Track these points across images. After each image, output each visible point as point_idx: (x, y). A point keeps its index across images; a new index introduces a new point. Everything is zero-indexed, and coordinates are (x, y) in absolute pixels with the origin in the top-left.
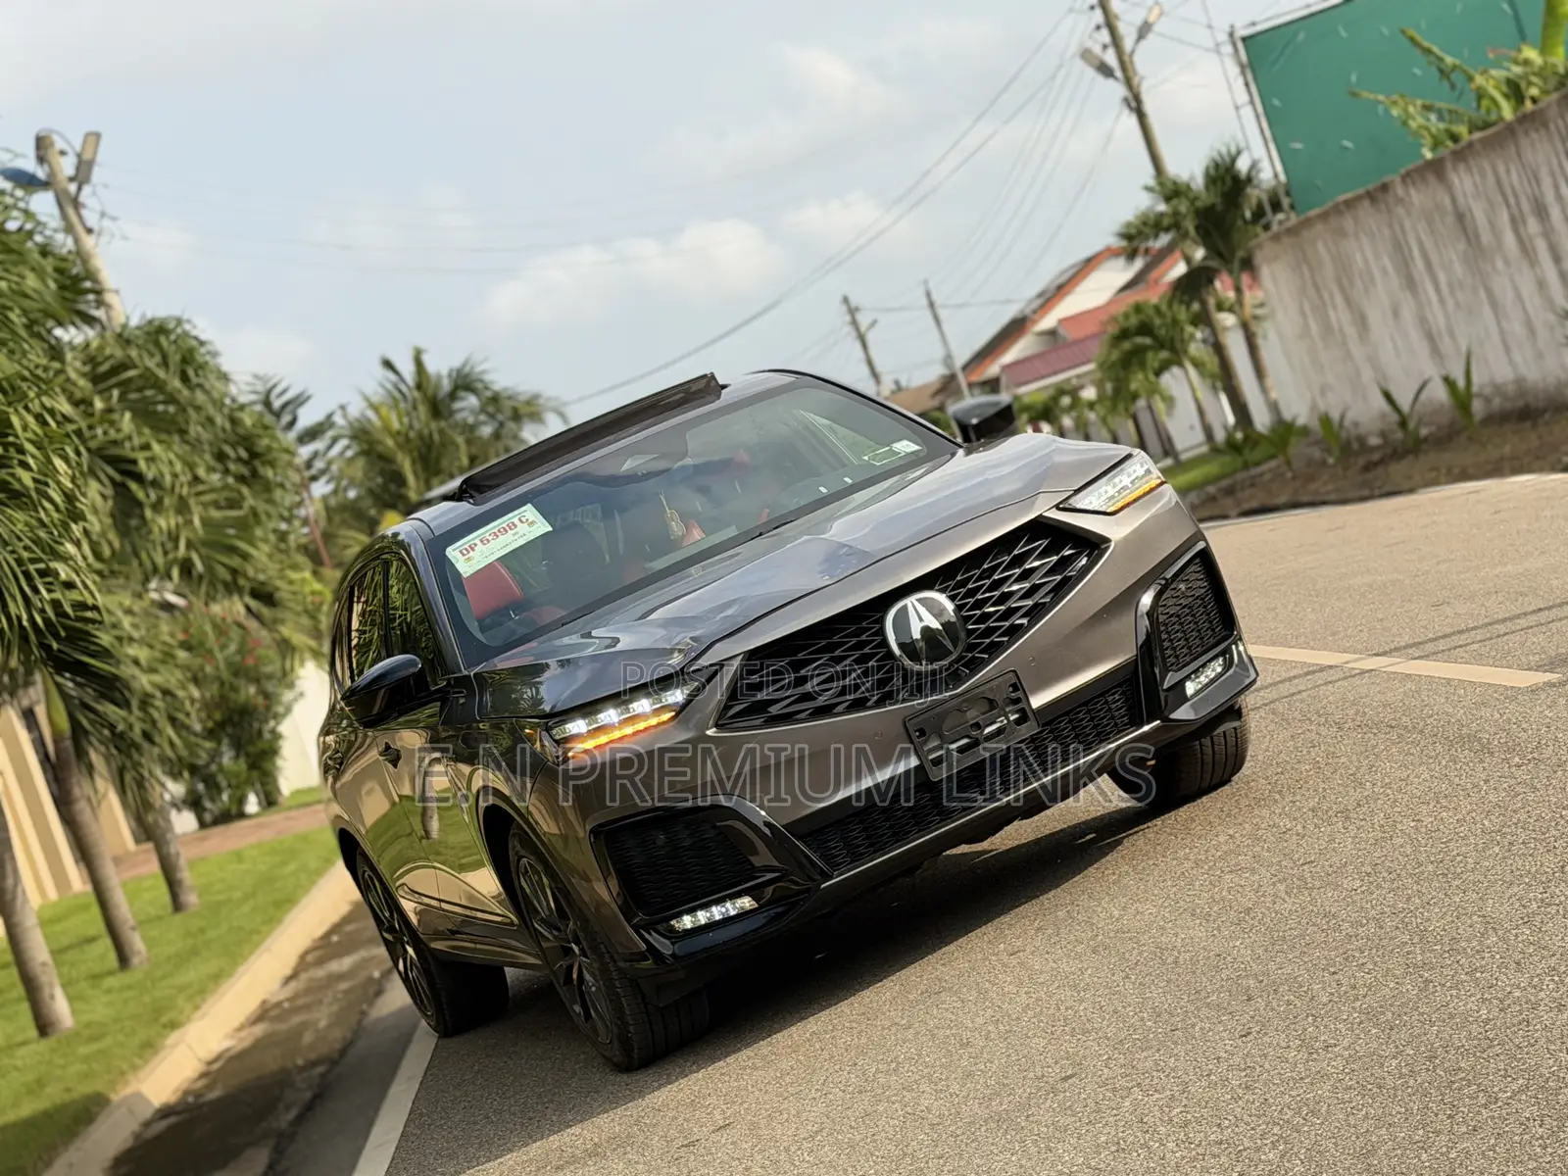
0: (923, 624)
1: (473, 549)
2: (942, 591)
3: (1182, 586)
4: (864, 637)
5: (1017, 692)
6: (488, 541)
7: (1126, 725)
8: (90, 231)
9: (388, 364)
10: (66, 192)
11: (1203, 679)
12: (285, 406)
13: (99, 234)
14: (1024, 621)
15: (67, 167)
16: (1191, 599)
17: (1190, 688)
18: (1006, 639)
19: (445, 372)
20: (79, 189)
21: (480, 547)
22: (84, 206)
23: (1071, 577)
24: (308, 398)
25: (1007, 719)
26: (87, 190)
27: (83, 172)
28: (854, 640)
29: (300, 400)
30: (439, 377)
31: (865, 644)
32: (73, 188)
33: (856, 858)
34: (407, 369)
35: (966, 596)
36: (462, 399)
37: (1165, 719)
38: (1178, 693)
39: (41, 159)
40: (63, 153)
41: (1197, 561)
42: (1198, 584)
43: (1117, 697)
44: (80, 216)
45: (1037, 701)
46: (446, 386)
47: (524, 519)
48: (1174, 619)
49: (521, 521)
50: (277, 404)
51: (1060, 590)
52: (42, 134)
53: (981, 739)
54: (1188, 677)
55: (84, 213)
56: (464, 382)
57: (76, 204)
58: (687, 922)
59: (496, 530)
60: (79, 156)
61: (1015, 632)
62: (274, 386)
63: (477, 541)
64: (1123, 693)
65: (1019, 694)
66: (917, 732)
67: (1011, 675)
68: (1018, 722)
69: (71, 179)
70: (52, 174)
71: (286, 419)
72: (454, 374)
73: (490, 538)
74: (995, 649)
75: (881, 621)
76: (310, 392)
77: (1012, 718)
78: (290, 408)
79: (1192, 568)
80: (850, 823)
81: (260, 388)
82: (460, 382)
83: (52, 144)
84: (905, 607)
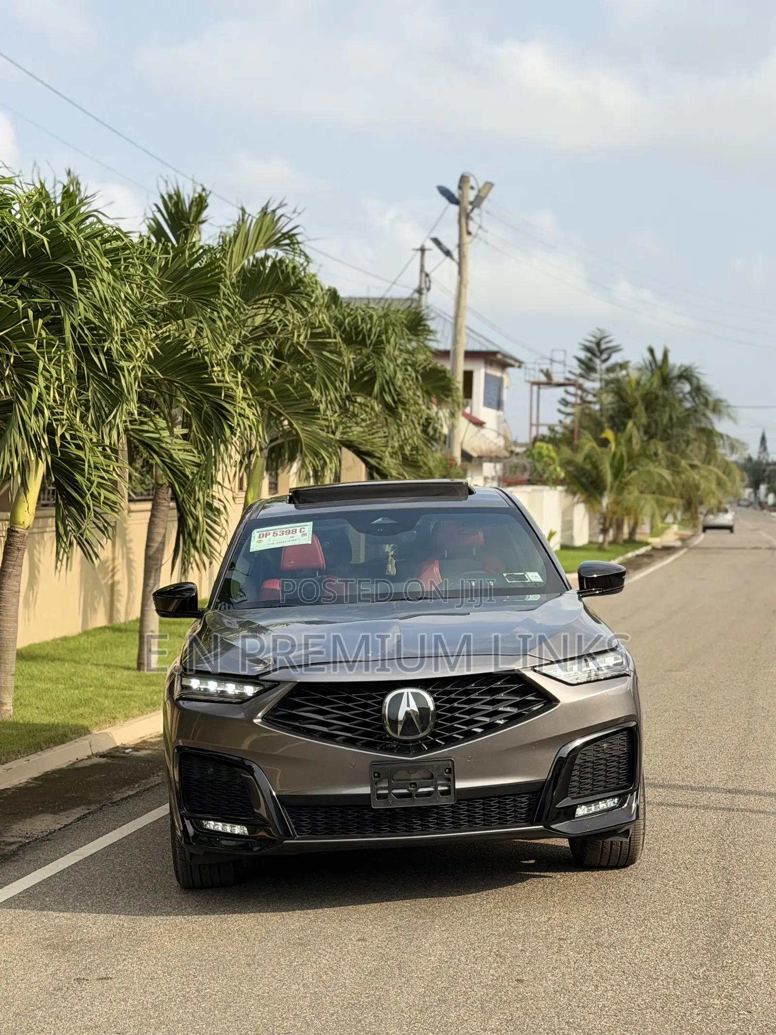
0: (409, 709)
1: (266, 536)
2: (431, 693)
3: (605, 745)
4: (369, 702)
5: (450, 774)
6: (277, 534)
7: (522, 819)
8: (469, 233)
9: (651, 351)
10: (466, 209)
11: (593, 808)
12: (607, 349)
13: (475, 237)
14: (479, 730)
15: (471, 195)
16: (608, 755)
17: (581, 811)
18: (461, 737)
19: (678, 365)
20: (472, 210)
21: (270, 537)
22: (472, 219)
23: (524, 714)
24: (620, 350)
25: (436, 788)
26: (476, 211)
27: (477, 202)
28: (364, 701)
29: (615, 349)
30: (674, 366)
31: (370, 706)
32: (470, 207)
33: (314, 833)
34: (659, 356)
35: (446, 702)
36: (683, 383)
37: (548, 827)
38: (569, 813)
39: (460, 188)
40: (472, 188)
41: (625, 733)
42: (620, 745)
43: (524, 800)
44: (467, 224)
45: (460, 785)
46: (676, 372)
47: (303, 530)
48: (590, 764)
49: (300, 532)
50: (603, 346)
51: (512, 719)
52: (466, 175)
53: (414, 794)
54: (581, 804)
55: (471, 223)
56: (686, 375)
57: (468, 217)
58: (211, 825)
59: (285, 530)
60: (479, 191)
61: (470, 735)
62: (605, 337)
63: (272, 532)
64: (529, 799)
65: (451, 776)
66: (377, 773)
67: (450, 763)
68: (443, 793)
69: (471, 203)
70: (462, 196)
71: (604, 356)
72: (683, 369)
73: (279, 533)
74: (451, 741)
75: (384, 696)
76: (622, 347)
77: (440, 788)
78: (608, 351)
79: (619, 736)
80: (318, 810)
81: (598, 335)
82: (685, 374)
83: (468, 182)
84: (402, 694)
